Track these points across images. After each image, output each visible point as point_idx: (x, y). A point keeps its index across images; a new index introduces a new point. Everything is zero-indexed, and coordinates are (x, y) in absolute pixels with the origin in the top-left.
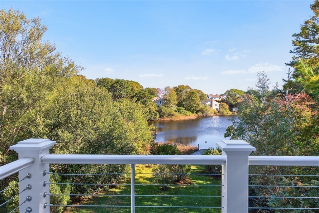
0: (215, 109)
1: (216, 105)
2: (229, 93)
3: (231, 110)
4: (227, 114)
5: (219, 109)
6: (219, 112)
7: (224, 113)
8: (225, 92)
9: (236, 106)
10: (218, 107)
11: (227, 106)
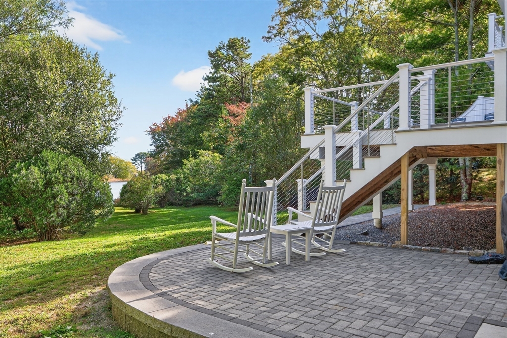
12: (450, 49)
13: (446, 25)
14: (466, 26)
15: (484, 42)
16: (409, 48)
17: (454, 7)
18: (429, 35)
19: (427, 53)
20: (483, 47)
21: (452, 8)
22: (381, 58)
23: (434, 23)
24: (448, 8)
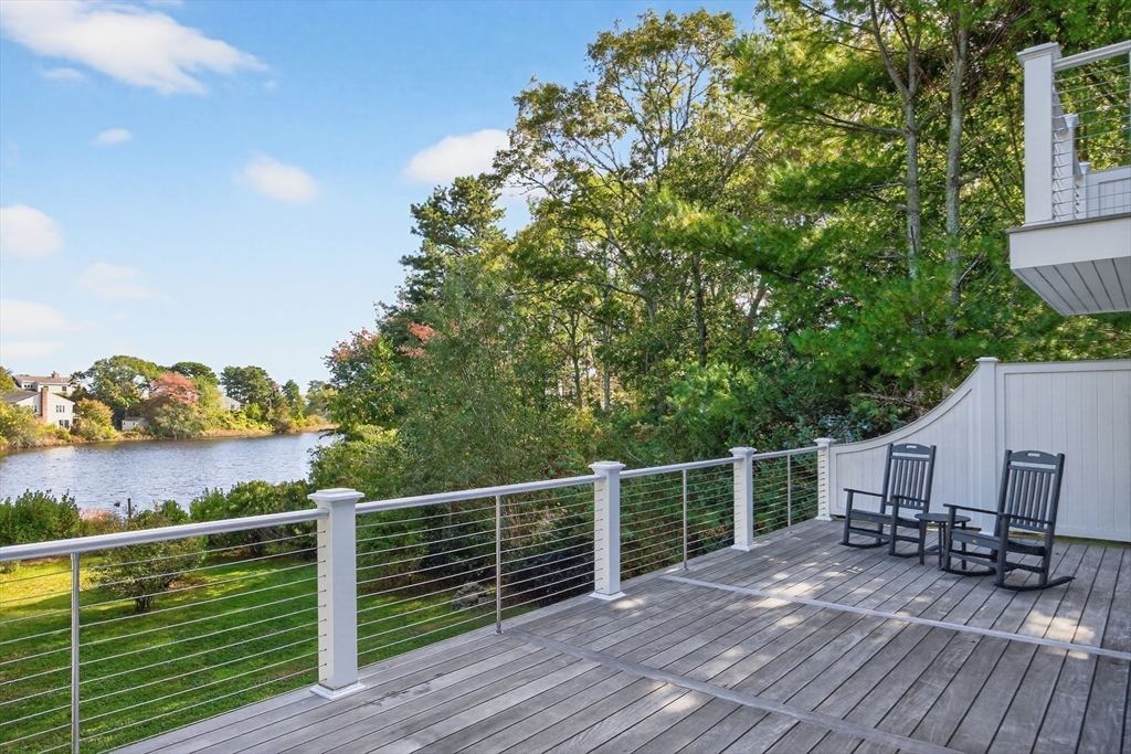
0: (58, 424)
1: (60, 409)
2: (106, 371)
3: (119, 426)
4: (108, 437)
5: (71, 423)
6: (74, 432)
7: (94, 435)
8: (92, 365)
9: (134, 413)
10: (69, 415)
11: (106, 412)
12: (899, 200)
13: (887, 135)
14: (942, 137)
15: (992, 180)
16: (780, 199)
17: (906, 84)
18: (834, 163)
19: (834, 212)
20: (990, 192)
21: (899, 87)
22: (704, 227)
23: (854, 131)
24: (891, 89)
